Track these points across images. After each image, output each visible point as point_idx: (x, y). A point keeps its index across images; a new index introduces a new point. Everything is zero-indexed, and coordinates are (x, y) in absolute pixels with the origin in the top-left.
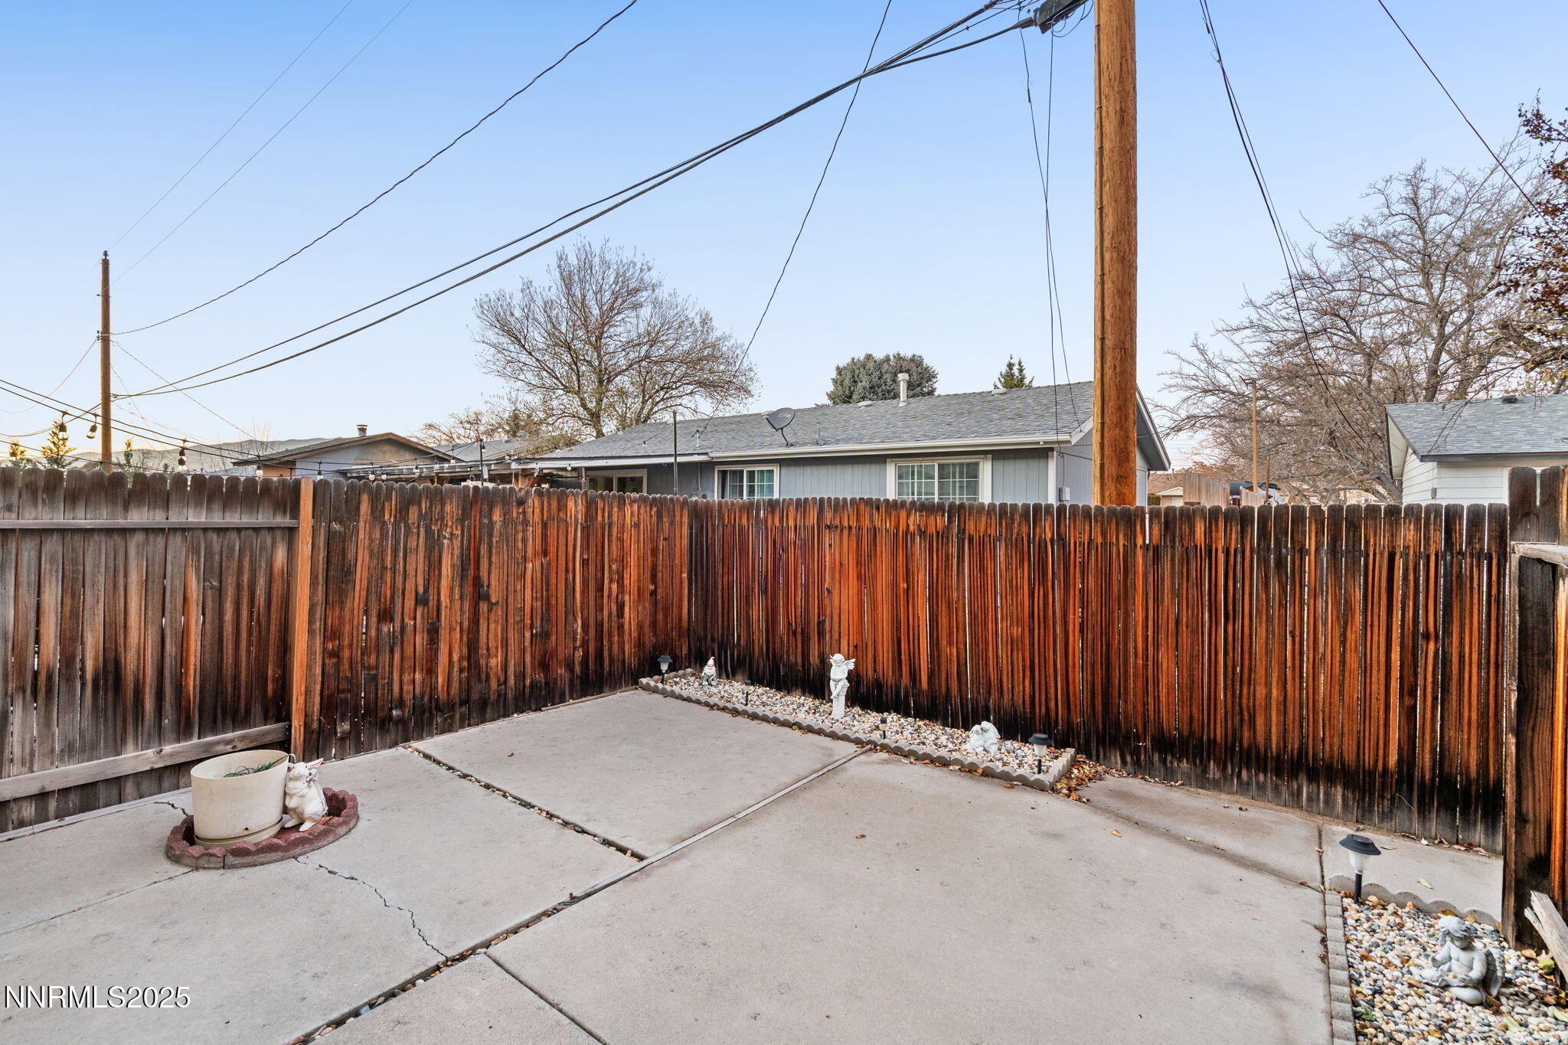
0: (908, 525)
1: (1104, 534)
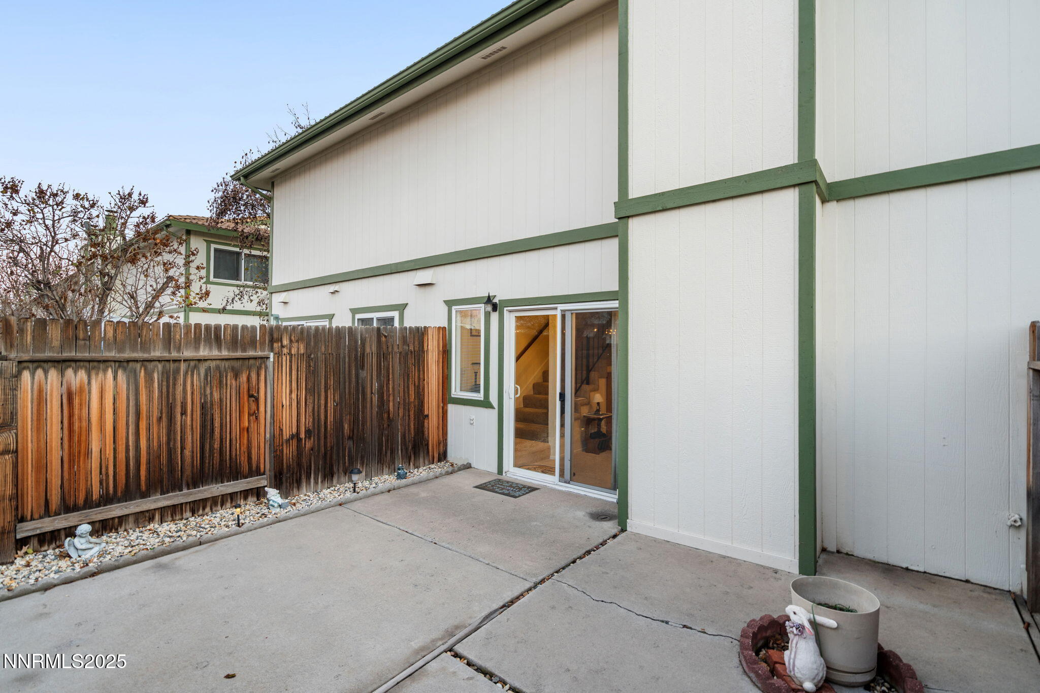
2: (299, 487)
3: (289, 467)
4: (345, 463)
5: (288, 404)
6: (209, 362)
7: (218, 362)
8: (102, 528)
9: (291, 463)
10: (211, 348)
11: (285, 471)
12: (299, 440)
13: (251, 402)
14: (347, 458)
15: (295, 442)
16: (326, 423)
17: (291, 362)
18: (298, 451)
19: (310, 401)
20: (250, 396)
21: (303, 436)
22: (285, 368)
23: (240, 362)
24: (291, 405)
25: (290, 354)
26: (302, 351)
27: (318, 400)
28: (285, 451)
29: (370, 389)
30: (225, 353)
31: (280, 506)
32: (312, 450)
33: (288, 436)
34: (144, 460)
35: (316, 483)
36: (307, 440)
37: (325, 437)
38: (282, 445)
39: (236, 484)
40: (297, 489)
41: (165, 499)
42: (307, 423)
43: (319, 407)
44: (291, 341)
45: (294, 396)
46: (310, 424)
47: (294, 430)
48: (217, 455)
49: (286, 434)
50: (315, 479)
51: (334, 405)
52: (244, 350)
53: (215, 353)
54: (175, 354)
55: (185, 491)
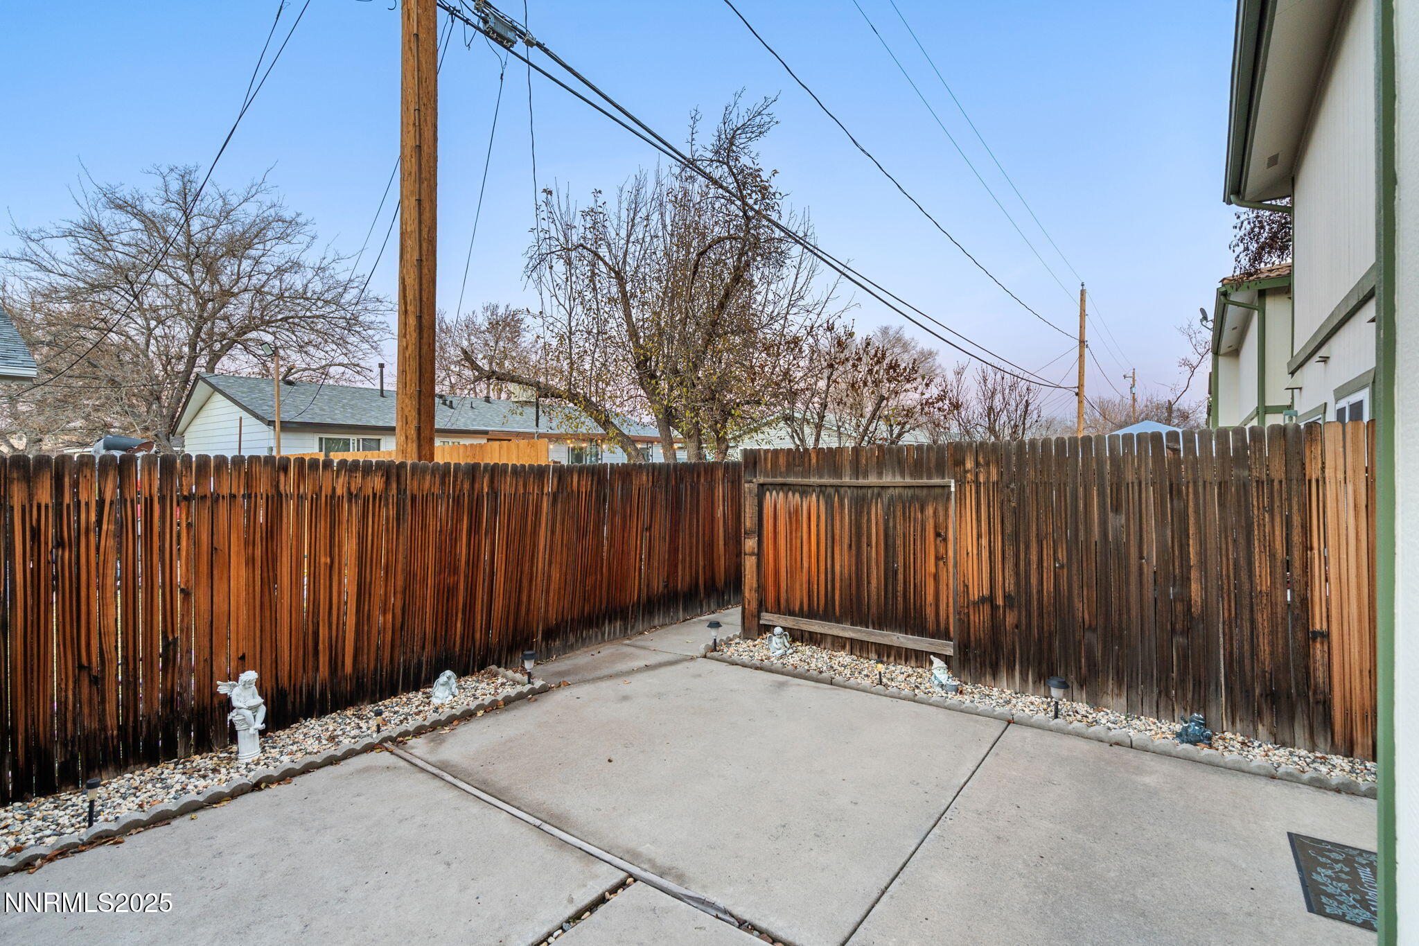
0: (334, 489)
1: (525, 486)
2: (995, 675)
3: (978, 641)
4: (1080, 668)
5: (975, 552)
6: (891, 489)
7: (901, 489)
8: (796, 636)
9: (982, 635)
10: (894, 476)
11: (973, 644)
12: (994, 608)
13: (938, 542)
14: (1083, 660)
15: (987, 608)
16: (1040, 592)
17: (978, 492)
18: (992, 621)
19: (1010, 553)
20: (938, 535)
21: (1000, 602)
22: (970, 501)
23: (925, 491)
24: (979, 554)
25: (978, 484)
26: (994, 477)
27: (1026, 554)
28: (972, 617)
29: (1137, 550)
30: (908, 481)
31: (942, 686)
32: (1017, 627)
33: (976, 597)
34: (837, 585)
35: (1024, 680)
36: (1007, 611)
37: (1041, 615)
38: (968, 607)
39: (917, 640)
40: (991, 678)
41: (854, 631)
42: (1007, 585)
43: (1028, 564)
44: (977, 464)
45: (984, 542)
46: (1012, 586)
47: (986, 592)
48: (900, 599)
49: (975, 595)
50: (1021, 673)
51: (1055, 567)
52: (929, 477)
53: (898, 480)
54: (861, 482)
55: (870, 629)
